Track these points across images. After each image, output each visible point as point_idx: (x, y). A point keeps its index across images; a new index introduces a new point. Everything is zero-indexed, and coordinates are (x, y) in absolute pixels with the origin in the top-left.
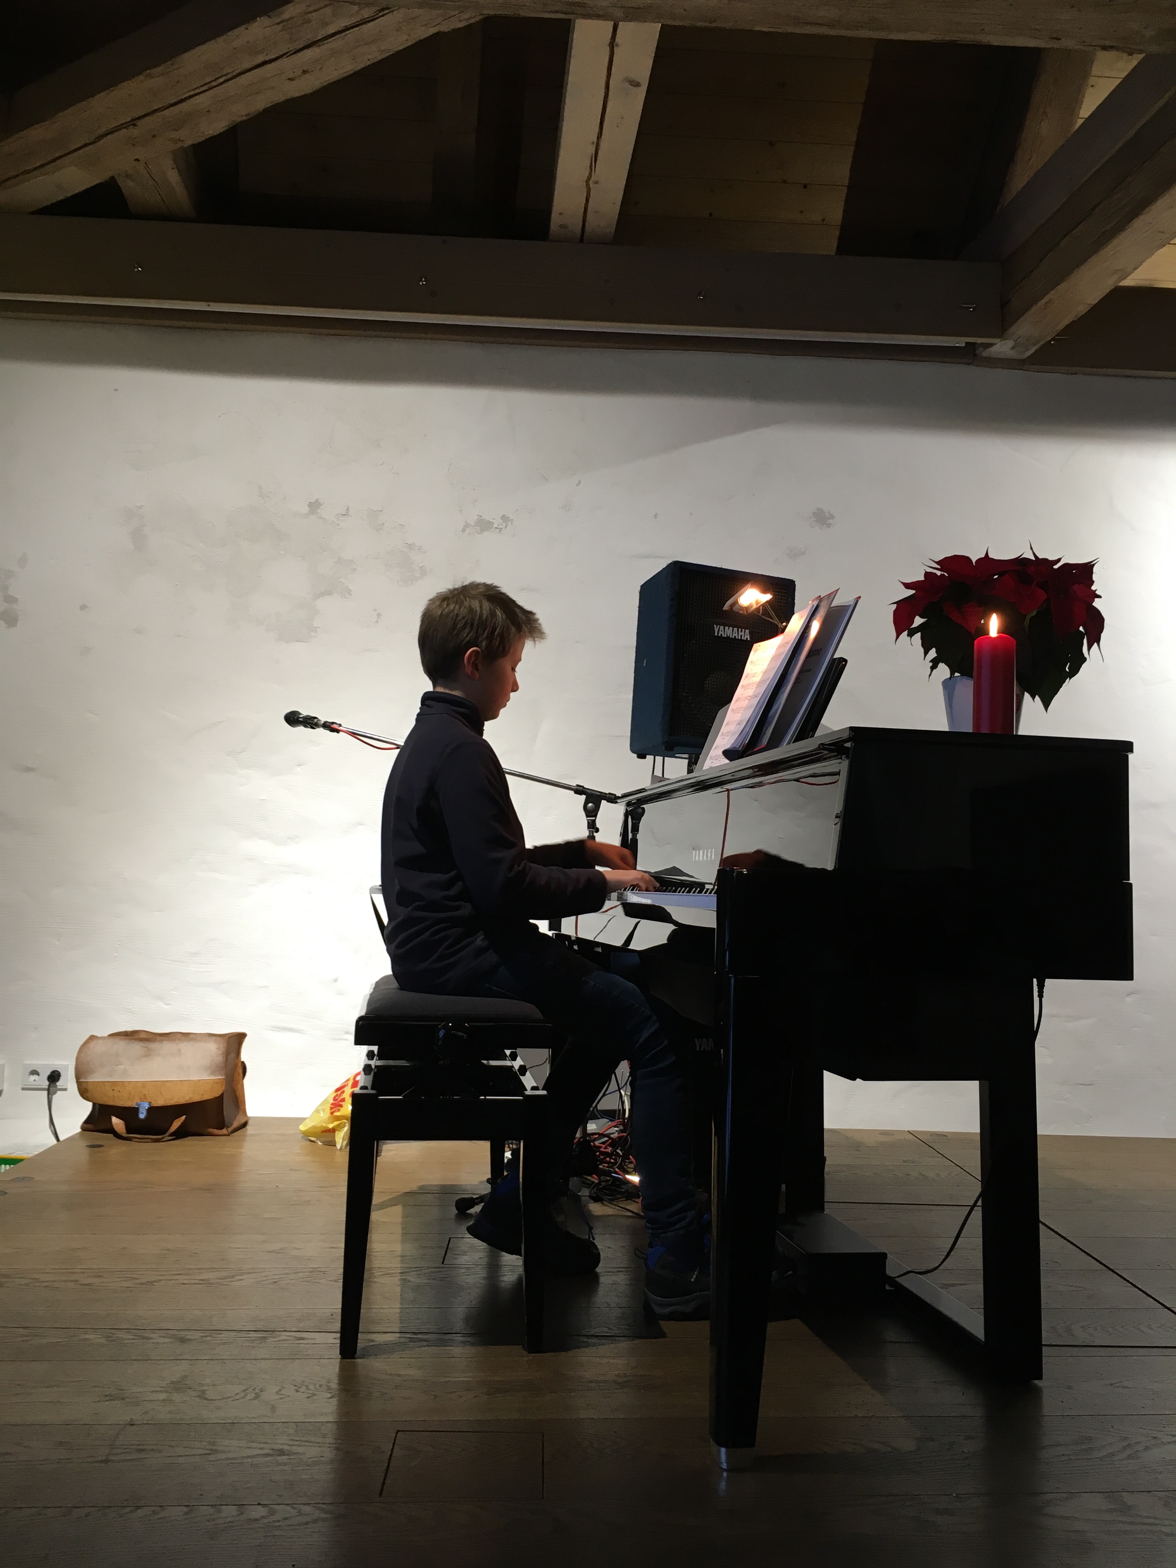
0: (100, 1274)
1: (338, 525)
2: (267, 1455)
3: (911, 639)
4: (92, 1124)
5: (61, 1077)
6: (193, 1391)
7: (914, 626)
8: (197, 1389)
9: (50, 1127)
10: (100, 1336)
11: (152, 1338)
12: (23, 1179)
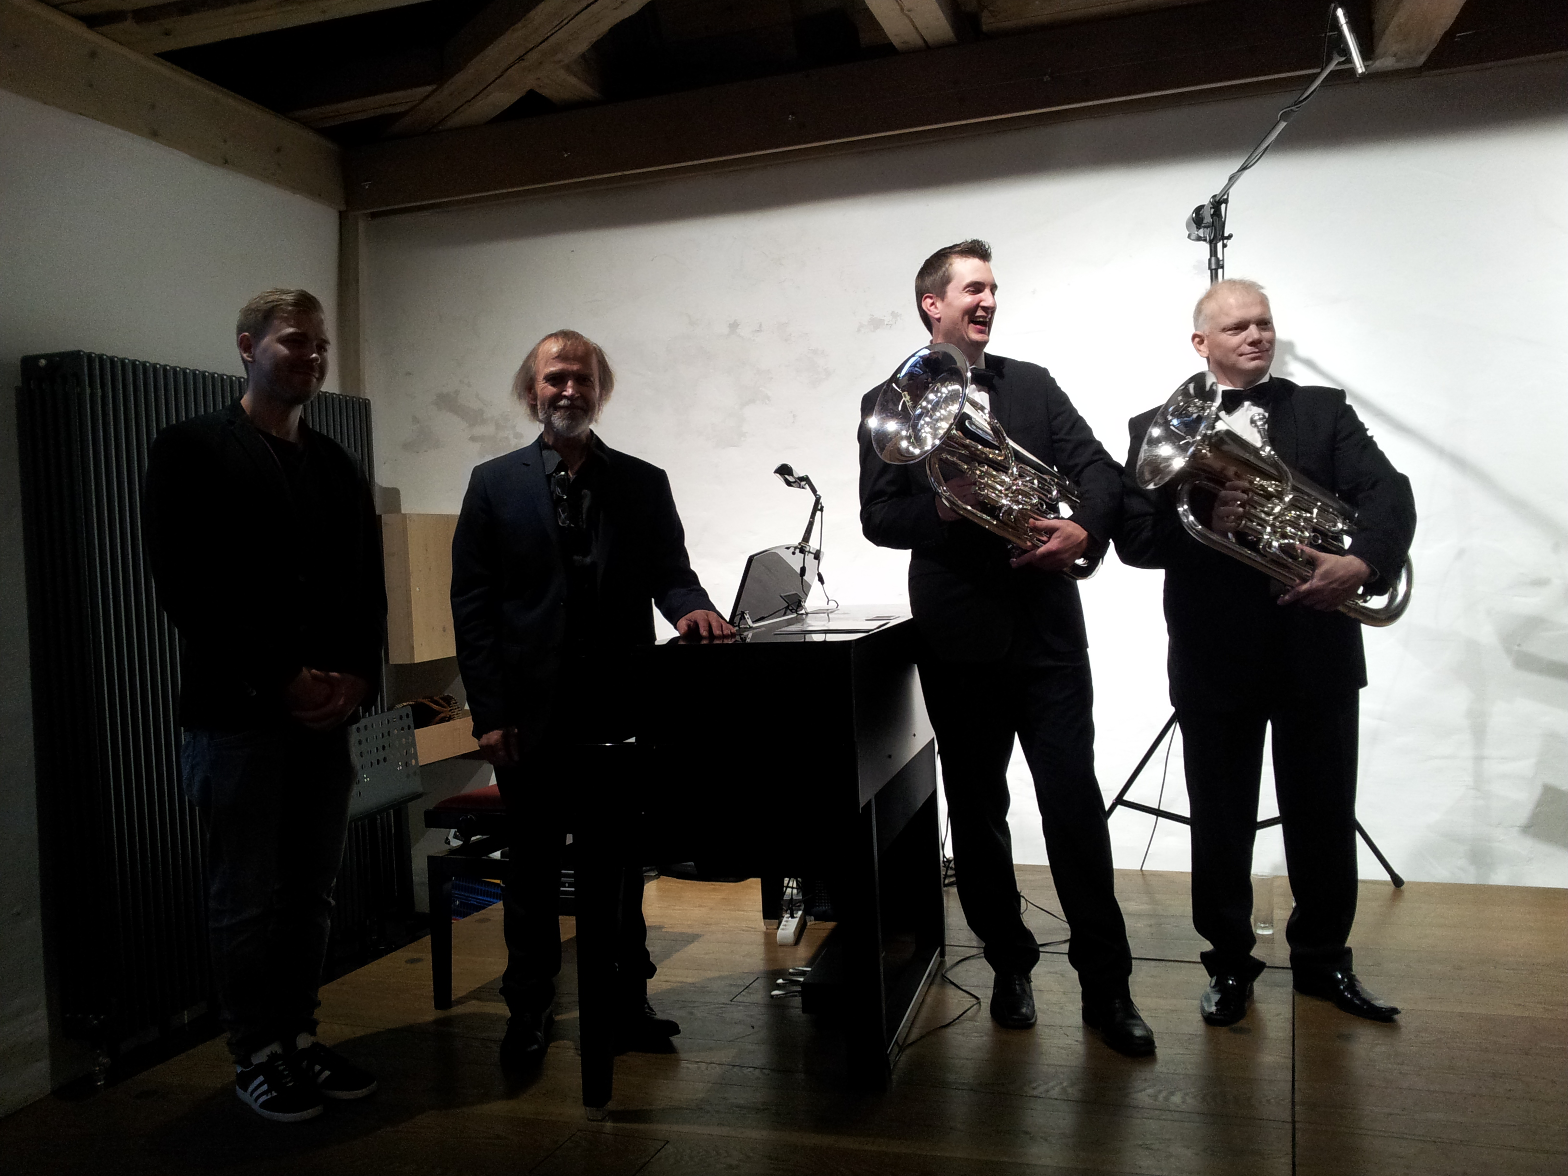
1: (754, 340)
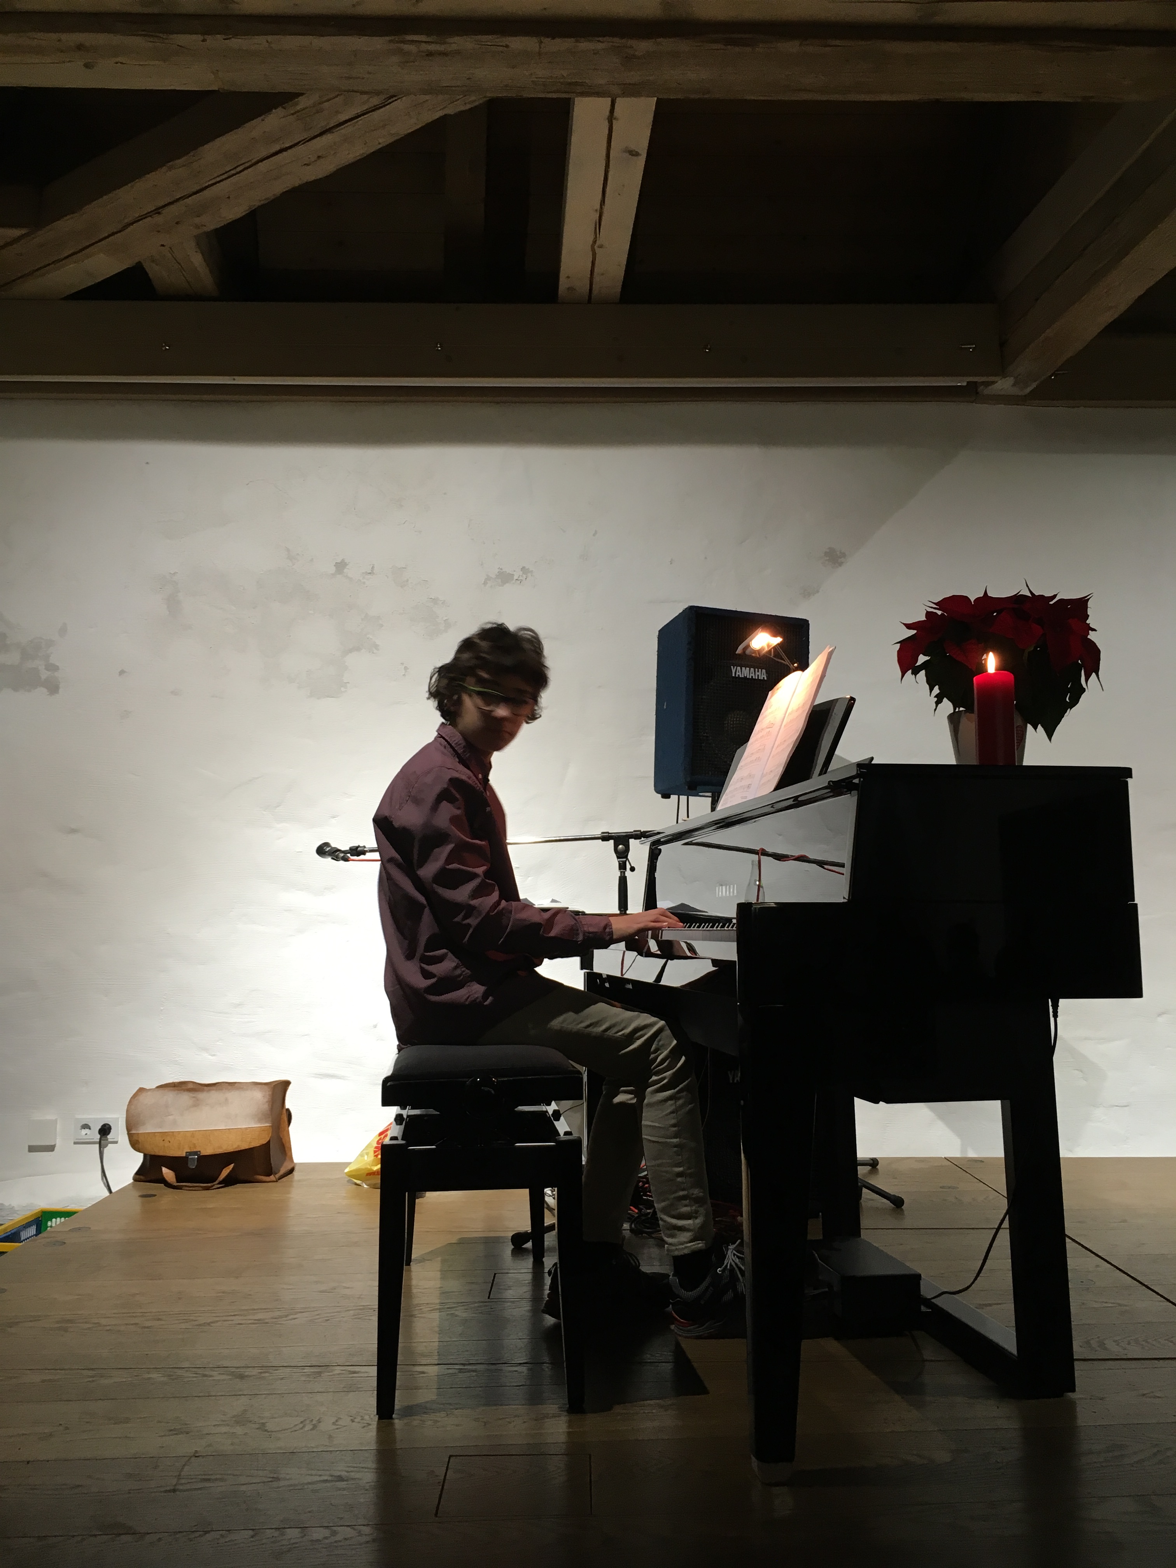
0: (160, 1317)
1: (364, 583)
2: (326, 1481)
3: (915, 678)
4: (142, 1175)
5: (111, 1130)
6: (253, 1424)
7: (918, 663)
8: (257, 1422)
9: (102, 1179)
10: (162, 1375)
11: (211, 1376)
12: (79, 1229)
